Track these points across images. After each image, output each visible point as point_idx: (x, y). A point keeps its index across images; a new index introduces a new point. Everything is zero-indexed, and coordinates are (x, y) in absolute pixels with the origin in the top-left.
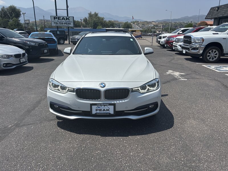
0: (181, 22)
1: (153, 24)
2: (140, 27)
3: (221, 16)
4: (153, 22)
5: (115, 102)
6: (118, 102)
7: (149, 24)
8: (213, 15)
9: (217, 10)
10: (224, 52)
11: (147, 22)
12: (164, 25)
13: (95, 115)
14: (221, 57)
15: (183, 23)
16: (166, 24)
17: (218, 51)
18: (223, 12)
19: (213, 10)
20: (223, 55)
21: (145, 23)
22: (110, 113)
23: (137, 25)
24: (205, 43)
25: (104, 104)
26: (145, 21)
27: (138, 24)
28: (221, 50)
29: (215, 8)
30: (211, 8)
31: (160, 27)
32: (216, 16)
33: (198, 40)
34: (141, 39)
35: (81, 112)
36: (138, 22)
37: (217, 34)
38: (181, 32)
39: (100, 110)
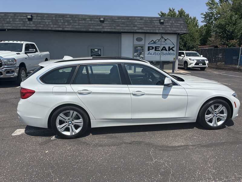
17: (25, 72)
37: (19, 54)
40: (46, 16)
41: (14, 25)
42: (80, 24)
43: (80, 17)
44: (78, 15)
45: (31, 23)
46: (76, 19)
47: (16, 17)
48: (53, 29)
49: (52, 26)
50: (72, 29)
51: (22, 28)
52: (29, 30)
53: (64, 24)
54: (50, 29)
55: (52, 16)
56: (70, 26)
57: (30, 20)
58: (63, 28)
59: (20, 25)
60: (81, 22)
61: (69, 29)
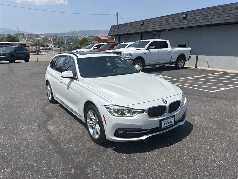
0: (71, 37)
1: (42, 37)
2: (27, 40)
3: (122, 33)
4: (41, 35)
5: (174, 114)
6: (176, 113)
7: (36, 37)
8: (115, 32)
9: (118, 28)
10: (146, 64)
11: (34, 34)
12: (54, 38)
13: (164, 129)
14: (145, 68)
15: (73, 36)
16: (56, 38)
17: (142, 64)
18: (123, 30)
19: (114, 28)
20: (145, 66)
21: (33, 36)
22: (172, 124)
23: (23, 38)
24: (133, 58)
25: (169, 117)
26: (32, 34)
27: (24, 36)
28: (143, 62)
29: (115, 26)
30: (112, 26)
31: (50, 40)
32: (118, 34)
33: (127, 55)
34: (40, 54)
35: (150, 130)
36: (23, 34)
37: (140, 50)
38: (96, 48)
39: (166, 124)
40: (199, 12)
41: (172, 25)
42: (231, 15)
43: (233, 6)
44: (232, 4)
45: (185, 21)
46: (228, 9)
47: (175, 18)
48: (201, 25)
49: (201, 21)
50: (221, 22)
51: (177, 27)
52: (183, 28)
53: (213, 17)
54: (198, 24)
55: (204, 11)
56: (219, 19)
57: (185, 18)
58: (211, 22)
59: (176, 25)
60: (232, 12)
61: (217, 22)
